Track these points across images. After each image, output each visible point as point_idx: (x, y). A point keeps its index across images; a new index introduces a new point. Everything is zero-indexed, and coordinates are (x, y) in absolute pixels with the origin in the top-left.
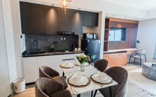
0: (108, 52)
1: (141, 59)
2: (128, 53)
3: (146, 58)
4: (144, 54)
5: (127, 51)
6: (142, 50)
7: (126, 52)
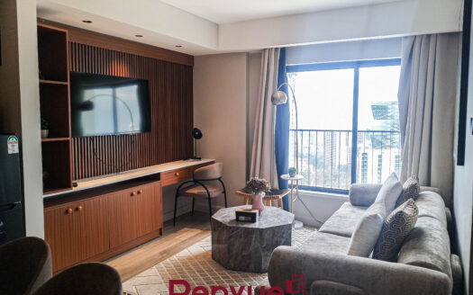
0: (74, 189)
1: (209, 198)
2: (164, 182)
3: (224, 192)
4: (219, 179)
5: (159, 174)
6: (213, 162)
7: (156, 177)
